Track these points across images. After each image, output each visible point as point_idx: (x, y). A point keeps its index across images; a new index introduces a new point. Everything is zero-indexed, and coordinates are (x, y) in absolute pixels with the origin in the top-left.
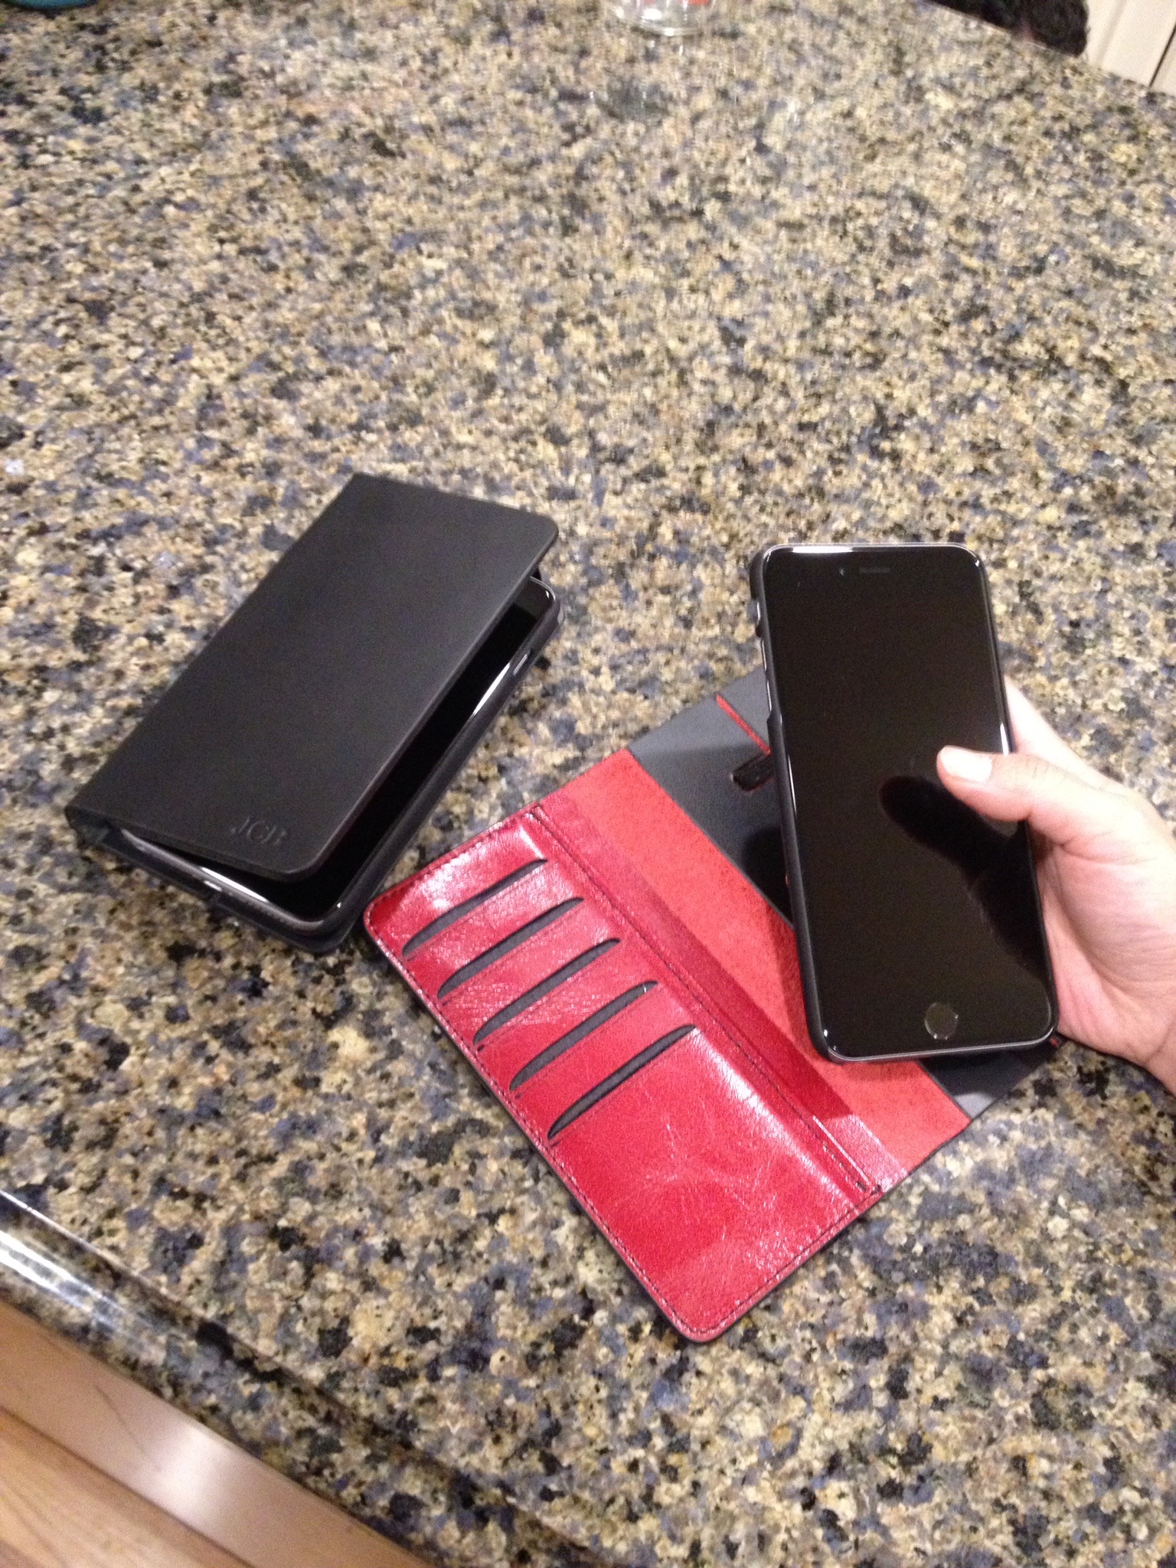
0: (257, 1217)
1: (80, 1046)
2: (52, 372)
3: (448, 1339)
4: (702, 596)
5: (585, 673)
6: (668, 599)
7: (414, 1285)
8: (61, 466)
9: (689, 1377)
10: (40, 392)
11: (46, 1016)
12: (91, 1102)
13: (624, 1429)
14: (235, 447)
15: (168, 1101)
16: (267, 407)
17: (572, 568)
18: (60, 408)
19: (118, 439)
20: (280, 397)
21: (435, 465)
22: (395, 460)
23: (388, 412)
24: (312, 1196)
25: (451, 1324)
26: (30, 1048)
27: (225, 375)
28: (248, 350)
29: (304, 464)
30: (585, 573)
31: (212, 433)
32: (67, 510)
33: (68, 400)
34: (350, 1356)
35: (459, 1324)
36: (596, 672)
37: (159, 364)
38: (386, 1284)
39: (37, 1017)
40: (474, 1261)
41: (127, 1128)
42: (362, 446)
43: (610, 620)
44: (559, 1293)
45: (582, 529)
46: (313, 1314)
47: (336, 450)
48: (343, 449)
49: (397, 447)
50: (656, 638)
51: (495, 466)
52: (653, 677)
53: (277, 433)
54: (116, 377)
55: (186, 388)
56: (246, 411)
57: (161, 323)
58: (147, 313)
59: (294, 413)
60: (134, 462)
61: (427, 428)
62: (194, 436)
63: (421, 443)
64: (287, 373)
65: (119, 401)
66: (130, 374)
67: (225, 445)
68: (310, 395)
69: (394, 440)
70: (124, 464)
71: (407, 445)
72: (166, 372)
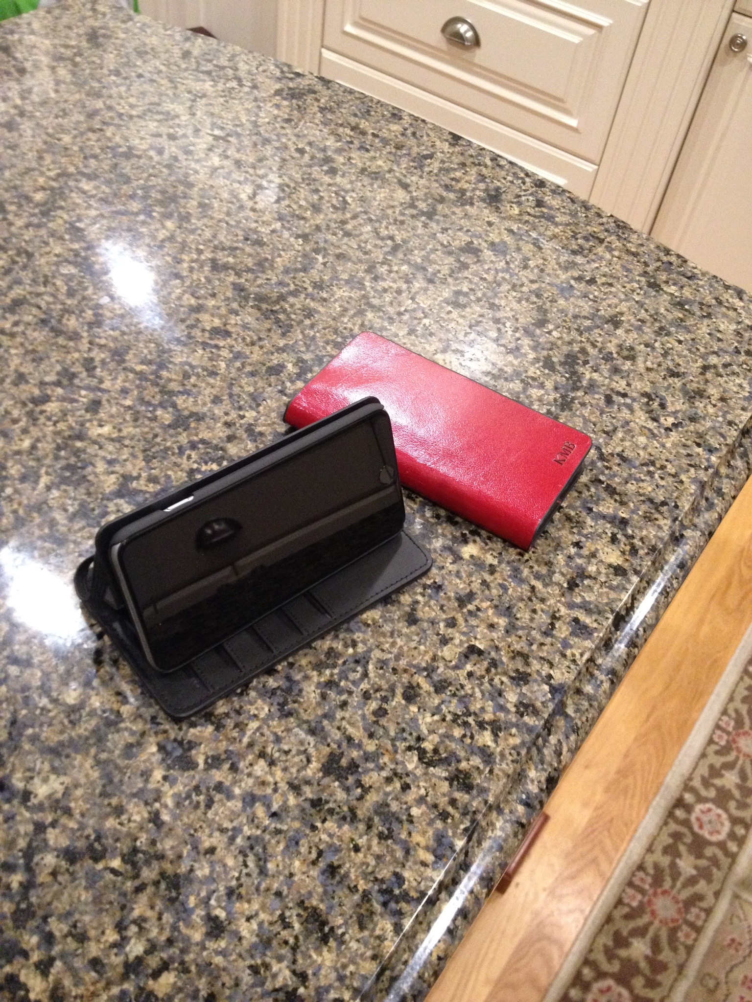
0: (563, 595)
1: (469, 667)
3: (616, 531)
4: (195, 363)
5: (242, 421)
6: (194, 378)
7: (592, 539)
9: (625, 454)
11: (450, 684)
12: (502, 663)
13: (648, 478)
15: (501, 629)
17: (159, 413)
21: (47, 462)
22: (36, 482)
24: (551, 573)
25: (609, 529)
26: (470, 692)
30: (165, 408)
34: (626, 565)
35: (609, 526)
36: (242, 417)
38: (593, 549)
39: (450, 688)
40: (580, 517)
41: (517, 647)
42: (16, 496)
43: (204, 404)
44: (593, 490)
45: (128, 402)
46: (608, 577)
47: (15, 512)
48: (15, 506)
49: (23, 479)
50: (222, 388)
51: (57, 433)
52: (251, 395)
61: (10, 461)
63: (23, 466)
69: (15, 479)
71: (23, 474)
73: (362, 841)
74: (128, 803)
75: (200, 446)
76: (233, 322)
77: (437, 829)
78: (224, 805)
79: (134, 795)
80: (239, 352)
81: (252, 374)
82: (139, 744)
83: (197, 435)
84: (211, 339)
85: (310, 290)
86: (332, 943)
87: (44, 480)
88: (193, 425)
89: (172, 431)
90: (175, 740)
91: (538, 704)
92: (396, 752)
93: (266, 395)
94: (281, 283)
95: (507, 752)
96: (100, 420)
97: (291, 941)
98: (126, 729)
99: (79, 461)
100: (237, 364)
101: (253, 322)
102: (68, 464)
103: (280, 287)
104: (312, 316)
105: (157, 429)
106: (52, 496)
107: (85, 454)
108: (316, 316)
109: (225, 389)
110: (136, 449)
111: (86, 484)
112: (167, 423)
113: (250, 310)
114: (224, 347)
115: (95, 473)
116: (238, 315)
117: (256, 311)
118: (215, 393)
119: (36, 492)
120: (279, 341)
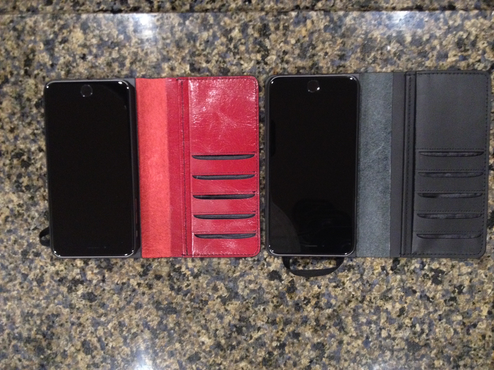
0: (125, 46)
1: (204, 65)
2: (406, 305)
3: (57, 44)
4: (122, 340)
5: (142, 282)
6: (133, 331)
7: (73, 52)
8: (368, 264)
10: (402, 294)
11: (220, 68)
12: (189, 51)
14: (317, 310)
15: (170, 63)
16: (320, 336)
17: (171, 325)
18: (389, 290)
19: (359, 288)
20: (318, 343)
21: (245, 345)
22: (260, 338)
23: (277, 360)
24: (114, 60)
25: (59, 48)
26: (217, 56)
27: (345, 342)
28: (346, 360)
29: (289, 316)
30: (166, 326)
31: (329, 311)
33: (390, 296)
35: (56, 49)
36: (139, 285)
37: (372, 333)
38: (80, 48)
39: (222, 66)
40: (62, 68)
41: (175, 50)
42: (275, 338)
43: (147, 310)
45: (178, 345)
46: (94, 30)
47: (283, 330)
48: (280, 332)
49: (263, 345)
50: (127, 312)
51: (225, 357)
52: (119, 294)
53: (308, 325)
54: (382, 317)
55: (354, 328)
56: (325, 329)
57: (386, 354)
58: (394, 356)
59: (309, 339)
60: (345, 281)
61: (258, 361)
62: (335, 306)
63: (256, 352)
64: (324, 357)
65: (372, 306)
66: (378, 321)
67: (321, 308)
68: (309, 351)
69: (266, 348)
70: (348, 278)
71: (260, 348)
72: (366, 331)
73: (322, 54)
75: (176, 287)
76: (73, 349)
77: (294, 27)
80: (93, 326)
81: (103, 305)
83: (171, 294)
84: (96, 348)
86: (369, 36)
87: (256, 335)
88: (166, 302)
89: (178, 308)
91: (199, 21)
92: (272, 68)
93: (113, 286)
94: (17, 350)
95: (236, 20)
96: (200, 347)
97: (380, 52)
99: (232, 332)
100: (103, 319)
101: (63, 338)
102: (238, 334)
103: (20, 349)
104: (28, 313)
105: (183, 316)
106: (262, 323)
107: (226, 333)
108: (26, 311)
109: (127, 309)
110: (204, 314)
111: (243, 315)
112: (175, 316)
113: (54, 348)
114: (97, 336)
115: (234, 318)
116: (65, 351)
117: (52, 344)
118: (134, 312)
119: (266, 332)
120: (65, 313)
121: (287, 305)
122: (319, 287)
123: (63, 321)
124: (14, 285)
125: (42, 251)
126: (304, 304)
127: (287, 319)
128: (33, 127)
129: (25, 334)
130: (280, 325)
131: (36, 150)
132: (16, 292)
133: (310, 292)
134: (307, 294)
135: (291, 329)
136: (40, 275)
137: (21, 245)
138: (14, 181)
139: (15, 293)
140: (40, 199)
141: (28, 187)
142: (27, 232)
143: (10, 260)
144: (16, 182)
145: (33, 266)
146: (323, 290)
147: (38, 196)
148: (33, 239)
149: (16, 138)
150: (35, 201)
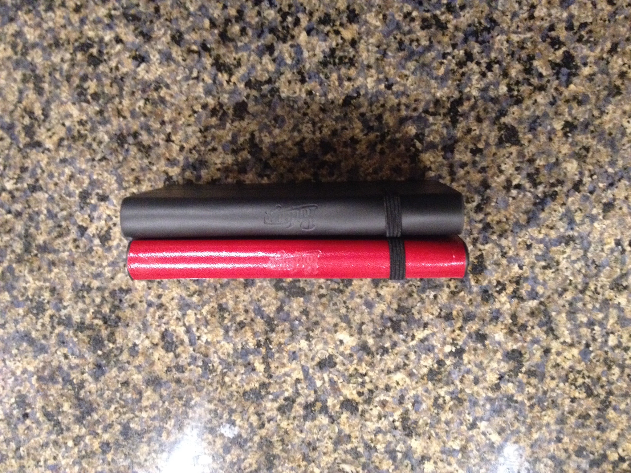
4: (222, 332)
6: (238, 319)
8: (596, 235)
14: (515, 301)
16: (516, 340)
17: (296, 314)
18: (625, 275)
19: (579, 271)
20: (513, 351)
21: (403, 348)
22: (426, 339)
23: (450, 374)
27: (553, 351)
28: (553, 378)
29: (472, 309)
31: (533, 303)
32: (573, 208)
33: (625, 284)
37: (594, 339)
42: (449, 340)
43: (261, 288)
45: (304, 344)
47: (461, 329)
48: (458, 332)
49: (430, 349)
51: (372, 365)
53: (499, 323)
54: (610, 316)
55: (568, 330)
56: (526, 330)
57: (613, 372)
58: (625, 375)
59: (499, 343)
60: (561, 259)
61: (422, 373)
62: (542, 296)
63: (419, 360)
64: (521, 372)
65: (597, 299)
66: (604, 322)
67: (521, 299)
68: (499, 362)
69: (435, 354)
70: (565, 256)
71: (426, 354)
72: (586, 336)
74: (614, 74)
76: (147, 343)
78: (579, 16)
79: (608, 74)
82: (575, 98)
85: (49, 312)
87: (420, 334)
89: (308, 289)
90: (558, 78)
94: (62, 342)
96: (336, 347)
98: (570, 114)
99: (386, 327)
100: (195, 299)
101: (134, 326)
102: (394, 331)
103: (67, 339)
104: (83, 285)
105: (314, 301)
106: (431, 317)
107: (376, 329)
108: (81, 283)
109: (232, 286)
110: (345, 298)
111: (402, 304)
112: (302, 299)
113: (119, 340)
114: (184, 325)
115: (389, 307)
116: (135, 345)
117: (117, 334)
118: (242, 291)
119: (435, 330)
120: (139, 288)
121: (470, 292)
122: (521, 267)
123: (136, 300)
124: (66, 243)
125: (111, 193)
126: (497, 291)
127: (468, 313)
128: (110, 5)
129: (76, 318)
130: (458, 321)
131: (111, 41)
132: (67, 253)
133: (506, 274)
134: (502, 277)
135: (475, 328)
136: (105, 229)
137: (80, 183)
138: (75, 85)
139: (65, 255)
140: (114, 115)
141: (96, 96)
142: (90, 164)
143: (62, 205)
144: (78, 87)
145: (95, 215)
146: (526, 272)
147: (110, 109)
148: (99, 174)
149: (82, 21)
150: (104, 118)
